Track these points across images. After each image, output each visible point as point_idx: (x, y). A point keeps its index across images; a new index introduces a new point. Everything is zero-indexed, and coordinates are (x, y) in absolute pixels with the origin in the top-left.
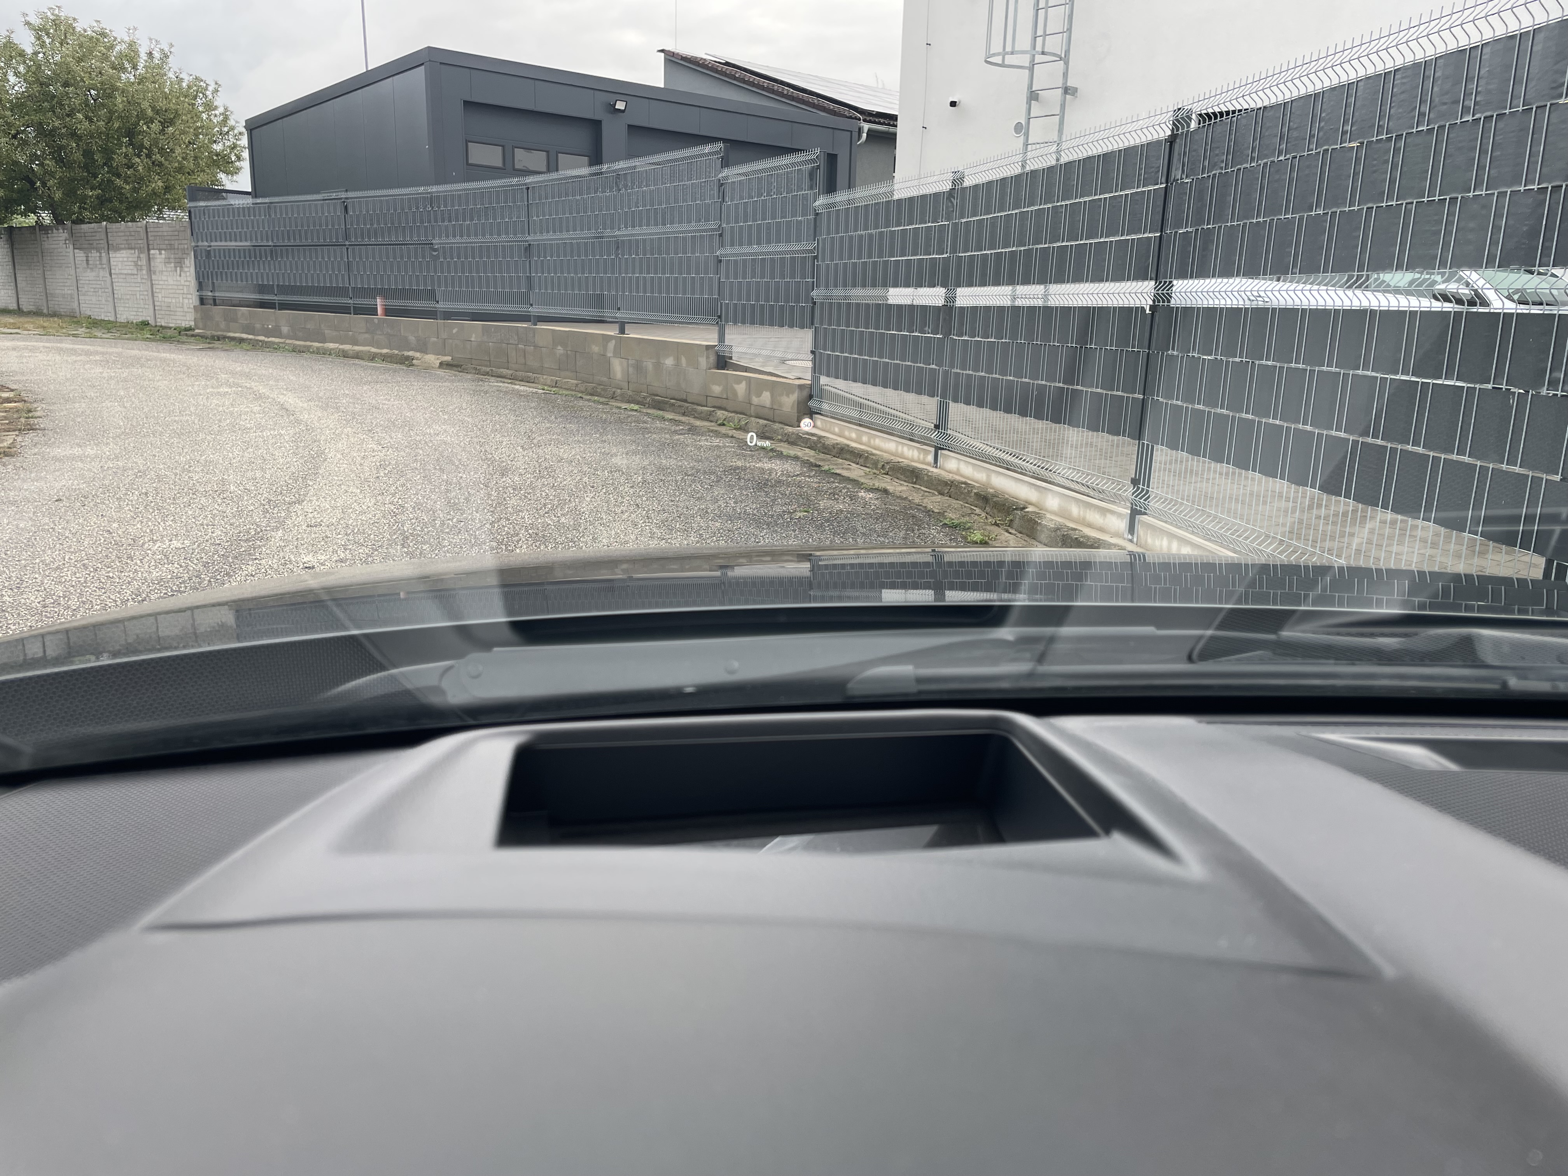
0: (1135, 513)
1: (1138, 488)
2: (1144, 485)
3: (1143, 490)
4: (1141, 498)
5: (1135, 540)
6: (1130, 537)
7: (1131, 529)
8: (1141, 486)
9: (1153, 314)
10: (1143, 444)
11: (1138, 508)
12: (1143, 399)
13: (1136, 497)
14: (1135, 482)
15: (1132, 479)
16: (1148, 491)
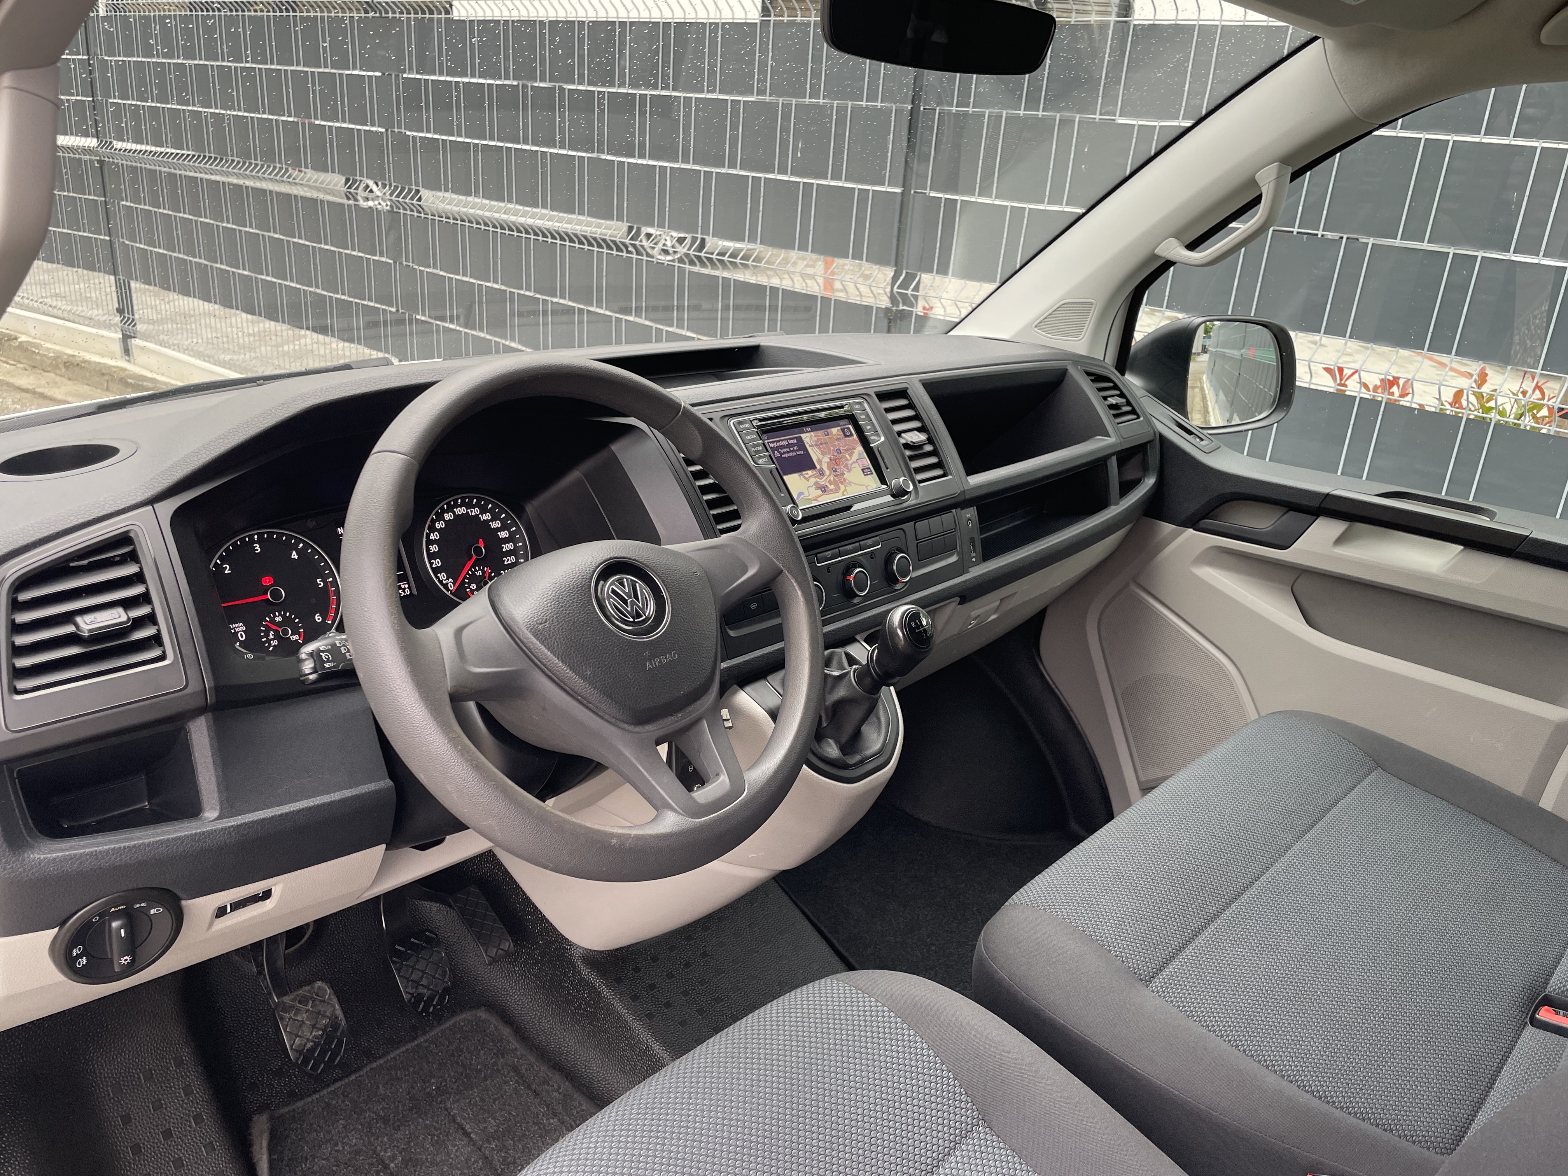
0: (126, 338)
1: (124, 317)
2: (128, 314)
3: (129, 319)
4: (129, 325)
5: (132, 360)
6: (127, 358)
7: (127, 351)
8: (126, 315)
9: (101, 167)
10: (120, 279)
11: (128, 333)
12: (110, 240)
13: (125, 324)
14: (120, 311)
15: (117, 309)
16: (133, 320)
